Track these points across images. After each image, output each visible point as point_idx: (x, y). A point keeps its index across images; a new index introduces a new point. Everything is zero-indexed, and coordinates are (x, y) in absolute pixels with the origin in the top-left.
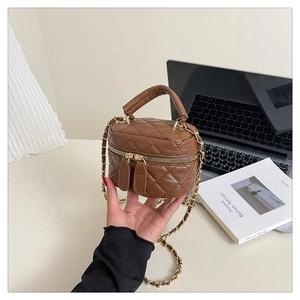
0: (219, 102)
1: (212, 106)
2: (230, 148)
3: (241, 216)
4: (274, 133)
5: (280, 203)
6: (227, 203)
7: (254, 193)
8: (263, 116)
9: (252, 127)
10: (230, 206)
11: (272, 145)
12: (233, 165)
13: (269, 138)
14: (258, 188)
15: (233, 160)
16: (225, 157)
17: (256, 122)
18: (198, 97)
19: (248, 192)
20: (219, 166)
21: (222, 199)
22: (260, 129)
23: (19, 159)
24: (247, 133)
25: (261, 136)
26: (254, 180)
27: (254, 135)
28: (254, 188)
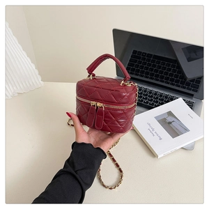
0: (150, 56)
1: (144, 59)
2: (155, 90)
3: (161, 139)
4: (185, 79)
5: (186, 130)
6: (152, 130)
7: (170, 123)
8: (179, 67)
9: (171, 75)
10: (154, 132)
11: (184, 88)
12: (157, 102)
13: (182, 83)
14: (173, 119)
15: (157, 98)
16: (152, 96)
17: (174, 71)
18: (135, 52)
19: (166, 122)
20: (147, 102)
21: (149, 127)
22: (176, 76)
23: (10, 97)
24: (167, 79)
25: (177, 81)
26: (170, 113)
27: (172, 80)
28: (170, 119)
